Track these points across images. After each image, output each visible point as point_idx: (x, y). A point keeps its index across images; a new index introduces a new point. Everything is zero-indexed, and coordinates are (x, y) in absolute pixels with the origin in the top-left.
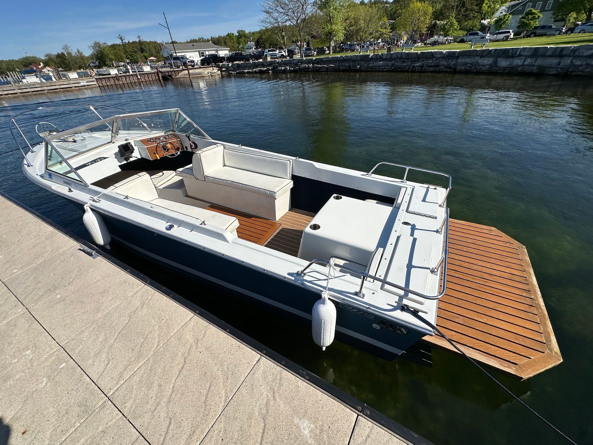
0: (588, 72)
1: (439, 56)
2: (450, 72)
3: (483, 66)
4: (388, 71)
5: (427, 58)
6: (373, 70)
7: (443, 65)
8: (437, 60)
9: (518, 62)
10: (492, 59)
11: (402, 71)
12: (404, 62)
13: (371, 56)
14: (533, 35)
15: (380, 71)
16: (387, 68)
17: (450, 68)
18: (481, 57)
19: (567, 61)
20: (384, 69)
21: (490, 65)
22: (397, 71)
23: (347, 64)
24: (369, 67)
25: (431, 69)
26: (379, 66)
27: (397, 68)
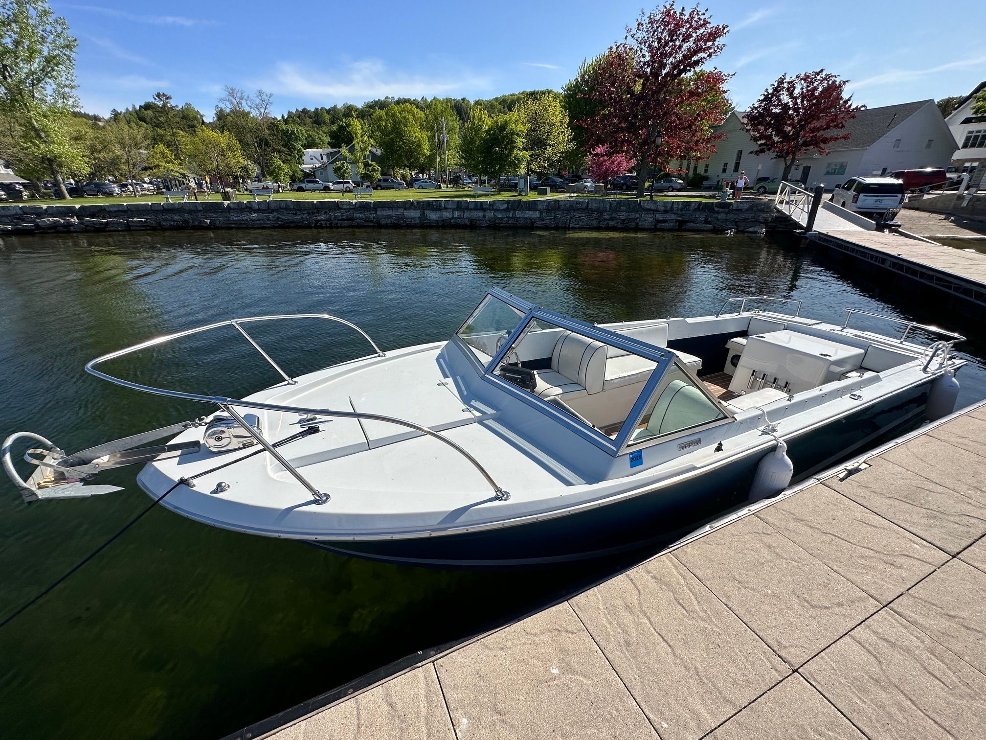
0: (512, 223)
1: (348, 207)
2: (373, 227)
3: (412, 219)
4: (273, 227)
5: (331, 209)
6: (244, 227)
7: (361, 219)
8: (346, 212)
9: (447, 215)
10: (419, 211)
11: (299, 226)
12: (295, 214)
13: (226, 204)
14: (379, 188)
15: (258, 228)
16: (269, 222)
17: (372, 221)
18: (405, 209)
19: (490, 214)
20: (263, 224)
21: (419, 218)
22: (289, 227)
23: (176, 218)
24: (232, 222)
25: (346, 223)
26: (253, 220)
27: (286, 223)
